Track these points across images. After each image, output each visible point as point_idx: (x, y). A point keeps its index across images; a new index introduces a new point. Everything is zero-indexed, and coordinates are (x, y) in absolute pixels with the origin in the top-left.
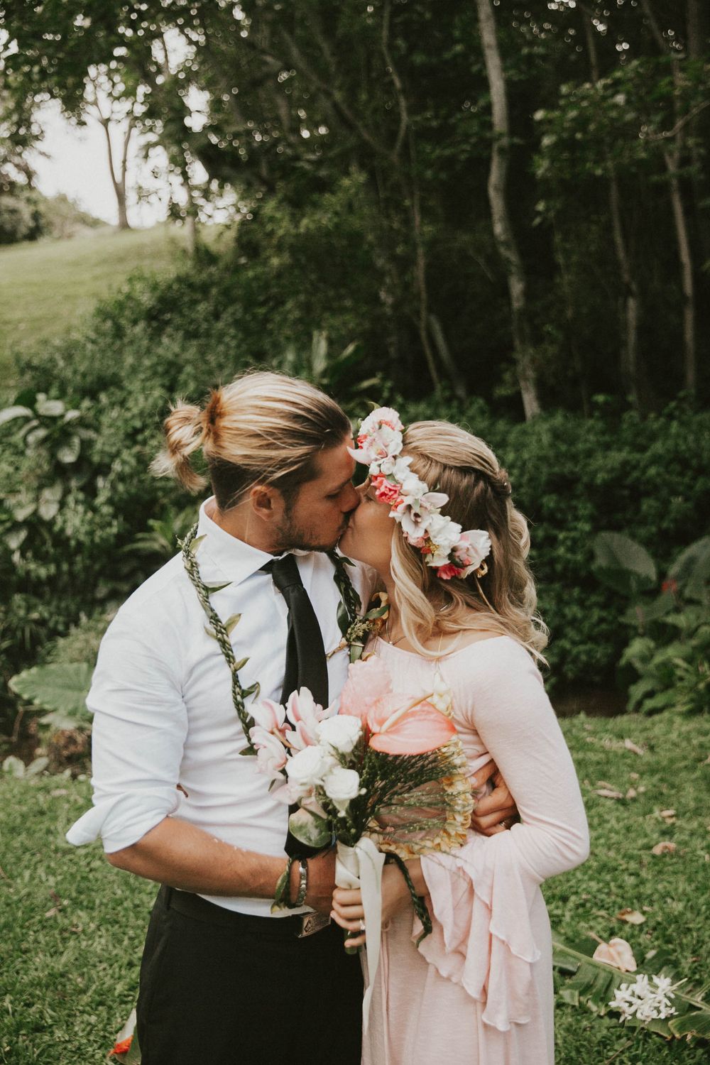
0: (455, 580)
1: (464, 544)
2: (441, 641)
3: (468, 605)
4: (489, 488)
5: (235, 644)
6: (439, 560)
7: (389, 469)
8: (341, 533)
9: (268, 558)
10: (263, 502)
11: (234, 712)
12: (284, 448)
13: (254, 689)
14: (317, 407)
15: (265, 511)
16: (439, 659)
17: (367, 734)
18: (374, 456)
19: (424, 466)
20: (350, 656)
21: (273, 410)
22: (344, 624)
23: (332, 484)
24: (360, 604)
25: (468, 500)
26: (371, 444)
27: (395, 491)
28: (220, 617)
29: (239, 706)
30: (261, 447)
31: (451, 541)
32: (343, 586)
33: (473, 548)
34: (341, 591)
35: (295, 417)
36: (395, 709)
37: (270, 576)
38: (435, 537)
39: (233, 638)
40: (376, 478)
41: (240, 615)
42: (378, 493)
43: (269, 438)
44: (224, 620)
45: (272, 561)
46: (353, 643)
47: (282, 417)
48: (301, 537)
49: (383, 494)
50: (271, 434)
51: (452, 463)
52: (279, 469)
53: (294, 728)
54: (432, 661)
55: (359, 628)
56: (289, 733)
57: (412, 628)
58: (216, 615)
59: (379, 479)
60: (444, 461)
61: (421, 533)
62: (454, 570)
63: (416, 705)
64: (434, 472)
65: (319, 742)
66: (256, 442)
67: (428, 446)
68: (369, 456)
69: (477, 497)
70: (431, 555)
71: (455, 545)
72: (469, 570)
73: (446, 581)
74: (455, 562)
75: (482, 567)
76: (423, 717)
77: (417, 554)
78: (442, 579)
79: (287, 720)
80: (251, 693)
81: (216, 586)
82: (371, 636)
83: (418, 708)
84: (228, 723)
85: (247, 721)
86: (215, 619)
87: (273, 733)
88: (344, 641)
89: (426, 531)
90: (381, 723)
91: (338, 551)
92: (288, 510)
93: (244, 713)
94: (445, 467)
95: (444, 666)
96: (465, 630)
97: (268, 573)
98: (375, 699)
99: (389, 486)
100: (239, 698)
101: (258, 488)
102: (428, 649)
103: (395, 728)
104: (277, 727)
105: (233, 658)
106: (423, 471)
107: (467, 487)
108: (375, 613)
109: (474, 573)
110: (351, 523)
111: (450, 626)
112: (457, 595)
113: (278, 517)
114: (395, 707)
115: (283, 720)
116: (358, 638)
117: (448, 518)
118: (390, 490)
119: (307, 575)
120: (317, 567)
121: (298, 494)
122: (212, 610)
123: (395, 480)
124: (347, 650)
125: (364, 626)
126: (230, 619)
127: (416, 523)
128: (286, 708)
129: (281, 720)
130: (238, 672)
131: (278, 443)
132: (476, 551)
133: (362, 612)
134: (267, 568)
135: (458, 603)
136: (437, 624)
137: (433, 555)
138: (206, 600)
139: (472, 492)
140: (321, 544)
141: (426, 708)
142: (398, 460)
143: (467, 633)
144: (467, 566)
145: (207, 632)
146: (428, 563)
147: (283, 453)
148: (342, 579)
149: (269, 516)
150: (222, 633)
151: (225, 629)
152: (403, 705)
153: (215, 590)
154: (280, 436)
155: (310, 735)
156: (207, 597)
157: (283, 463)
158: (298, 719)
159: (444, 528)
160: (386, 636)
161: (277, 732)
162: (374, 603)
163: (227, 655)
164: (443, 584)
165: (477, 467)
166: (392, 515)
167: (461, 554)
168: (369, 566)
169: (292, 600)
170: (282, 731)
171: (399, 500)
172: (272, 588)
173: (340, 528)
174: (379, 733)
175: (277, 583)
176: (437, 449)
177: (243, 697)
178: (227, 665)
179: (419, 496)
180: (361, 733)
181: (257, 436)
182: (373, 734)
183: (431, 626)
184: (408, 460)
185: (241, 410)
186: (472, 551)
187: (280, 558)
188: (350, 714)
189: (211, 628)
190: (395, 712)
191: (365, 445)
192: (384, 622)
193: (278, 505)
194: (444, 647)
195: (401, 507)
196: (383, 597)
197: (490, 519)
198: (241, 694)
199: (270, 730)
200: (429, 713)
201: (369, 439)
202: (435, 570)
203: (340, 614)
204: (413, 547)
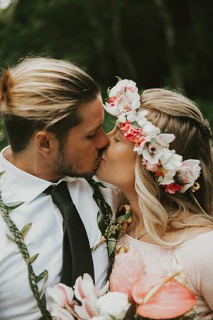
0: (177, 194)
1: (184, 169)
2: (173, 235)
3: (190, 211)
4: (200, 132)
5: (29, 245)
6: (167, 181)
7: (133, 118)
8: (97, 164)
9: (47, 184)
10: (45, 143)
11: (31, 293)
12: (57, 103)
13: (44, 275)
14: (76, 75)
15: (45, 149)
16: (173, 248)
17: (134, 305)
18: (122, 110)
19: (156, 117)
20: (108, 248)
21: (47, 78)
22: (103, 226)
23: (89, 128)
24: (112, 212)
25: (186, 139)
26: (120, 102)
27: (138, 133)
28: (17, 226)
29: (34, 288)
30: (40, 104)
31: (176, 167)
32: (99, 202)
33: (190, 172)
34: (98, 205)
35: (62, 82)
36: (152, 285)
37: (50, 196)
38: (165, 164)
39: (27, 240)
40: (124, 125)
41: (31, 224)
42: (126, 134)
43: (45, 96)
44: (20, 229)
45: (51, 186)
46: (110, 239)
47: (53, 82)
48: (70, 168)
49: (130, 135)
50: (47, 94)
51: (175, 114)
52: (55, 118)
53: (80, 304)
54: (168, 249)
55: (112, 229)
56: (77, 308)
57: (152, 227)
58: (15, 226)
59: (127, 125)
60: (169, 113)
61: (156, 162)
62: (177, 188)
63: (167, 282)
64: (163, 121)
65: (99, 313)
66: (36, 100)
67: (157, 104)
68: (119, 110)
69: (192, 137)
70: (161, 177)
71: (178, 169)
72: (187, 187)
73: (172, 195)
74: (178, 182)
75: (195, 185)
76: (172, 290)
77: (153, 176)
78: (168, 193)
79: (75, 298)
80: (42, 278)
81: (14, 205)
82: (121, 234)
83: (168, 284)
84: (27, 301)
85: (41, 298)
86: (13, 228)
87: (65, 308)
88: (103, 238)
89: (159, 161)
90: (143, 296)
91: (94, 178)
92: (61, 148)
93: (37, 293)
94: (170, 117)
95: (177, 253)
96: (189, 227)
97: (48, 195)
98: (136, 279)
99: (134, 130)
100: (33, 282)
101: (40, 133)
102: (164, 240)
103: (153, 300)
104: (68, 303)
105: (28, 255)
106: (156, 120)
107: (185, 131)
108: (122, 218)
109: (190, 189)
110: (103, 157)
111: (178, 224)
112: (181, 203)
113: (55, 154)
114: (151, 283)
115: (72, 298)
116: (112, 236)
117: (174, 151)
118: (135, 132)
119: (75, 195)
120: (81, 189)
121: (67, 136)
122: (11, 222)
123: (138, 125)
124: (105, 244)
125: (116, 227)
126: (24, 228)
127: (152, 155)
128: (74, 289)
129: (70, 298)
130: (32, 264)
131: (52, 99)
132: (192, 174)
133: (113, 218)
134: (47, 192)
135: (182, 208)
136: (169, 224)
137: (163, 176)
138: (6, 216)
139: (189, 133)
140: (84, 172)
141: (173, 284)
142: (139, 112)
143: (191, 229)
144: (186, 184)
145: (9, 238)
146: (159, 182)
147: (56, 107)
148: (98, 197)
149: (49, 153)
150: (19, 238)
151: (21, 235)
152: (159, 282)
153: (13, 208)
154: (54, 95)
155: (93, 308)
156: (8, 213)
157: (57, 113)
158: (83, 297)
159: (171, 158)
160: (131, 233)
161: (68, 307)
162: (121, 212)
163: (24, 253)
164: (170, 196)
165: (191, 116)
166: (136, 149)
167: (182, 177)
168: (116, 187)
169: (65, 213)
170: (72, 306)
171: (141, 139)
172: (52, 204)
173: (96, 160)
174: (142, 304)
175: (55, 201)
176: (164, 105)
177: (36, 282)
178: (24, 260)
179: (155, 136)
180: (130, 304)
181: (38, 96)
182: (138, 305)
183: (165, 225)
184: (145, 112)
185: (25, 80)
186: (189, 174)
187: (56, 184)
188: (119, 291)
189: (11, 234)
190: (152, 288)
191: (115, 103)
192: (129, 224)
193: (54, 144)
194: (176, 240)
195: (143, 144)
196: (128, 208)
197: (201, 152)
198: (34, 279)
199: (63, 306)
200: (176, 287)
201: (118, 99)
202: (164, 188)
203: (99, 220)
204: (150, 172)
